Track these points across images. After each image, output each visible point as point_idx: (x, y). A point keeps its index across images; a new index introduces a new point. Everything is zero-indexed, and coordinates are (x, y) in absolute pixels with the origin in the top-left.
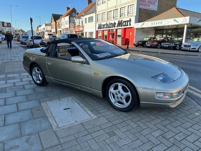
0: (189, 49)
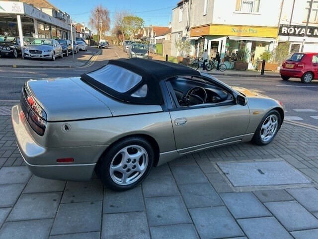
0: (41, 56)
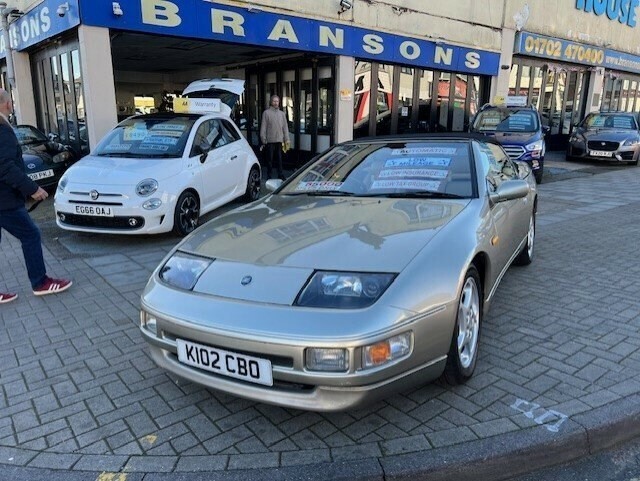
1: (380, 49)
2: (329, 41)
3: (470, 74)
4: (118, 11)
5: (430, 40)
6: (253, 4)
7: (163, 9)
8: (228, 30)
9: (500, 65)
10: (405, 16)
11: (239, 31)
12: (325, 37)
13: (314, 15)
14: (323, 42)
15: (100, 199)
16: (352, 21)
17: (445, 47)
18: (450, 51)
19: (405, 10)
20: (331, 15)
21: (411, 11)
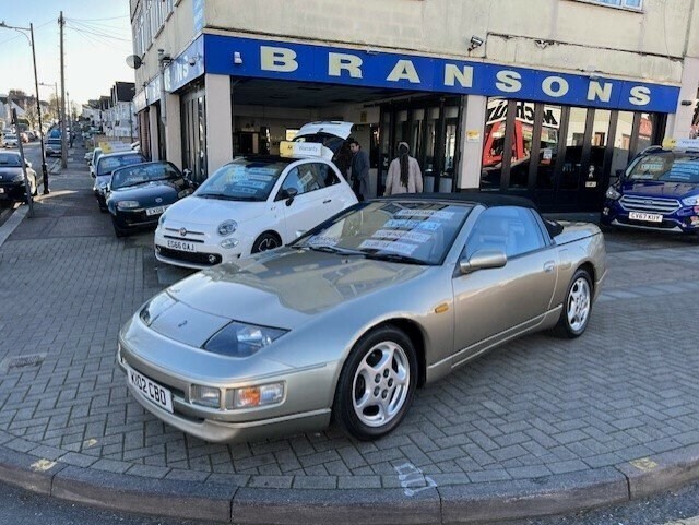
1: (516, 87)
2: (456, 80)
3: (638, 111)
4: (238, 60)
5: (581, 74)
6: (372, 46)
7: (282, 55)
8: (345, 72)
9: (680, 100)
10: (550, 49)
11: (356, 73)
12: (451, 75)
13: (440, 53)
14: (449, 81)
15: (188, 236)
16: (484, 57)
17: (602, 82)
18: (608, 86)
19: (551, 43)
20: (461, 53)
21: (559, 43)
